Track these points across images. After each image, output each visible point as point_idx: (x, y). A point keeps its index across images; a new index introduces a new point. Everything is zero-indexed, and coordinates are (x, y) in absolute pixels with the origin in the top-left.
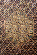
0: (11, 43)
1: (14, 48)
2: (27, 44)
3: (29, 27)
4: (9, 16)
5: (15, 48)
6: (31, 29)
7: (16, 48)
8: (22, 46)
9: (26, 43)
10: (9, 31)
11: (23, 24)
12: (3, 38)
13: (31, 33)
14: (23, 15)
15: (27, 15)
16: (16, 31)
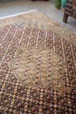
0: (44, 92)
1: (55, 96)
2: (68, 76)
3: (50, 56)
4: (13, 57)
5: (57, 95)
6: (54, 57)
7: (59, 93)
8: (65, 84)
9: (66, 76)
10: (25, 75)
11: (40, 57)
12: (22, 92)
13: (60, 61)
14: (31, 49)
15: (37, 47)
16: (38, 69)
